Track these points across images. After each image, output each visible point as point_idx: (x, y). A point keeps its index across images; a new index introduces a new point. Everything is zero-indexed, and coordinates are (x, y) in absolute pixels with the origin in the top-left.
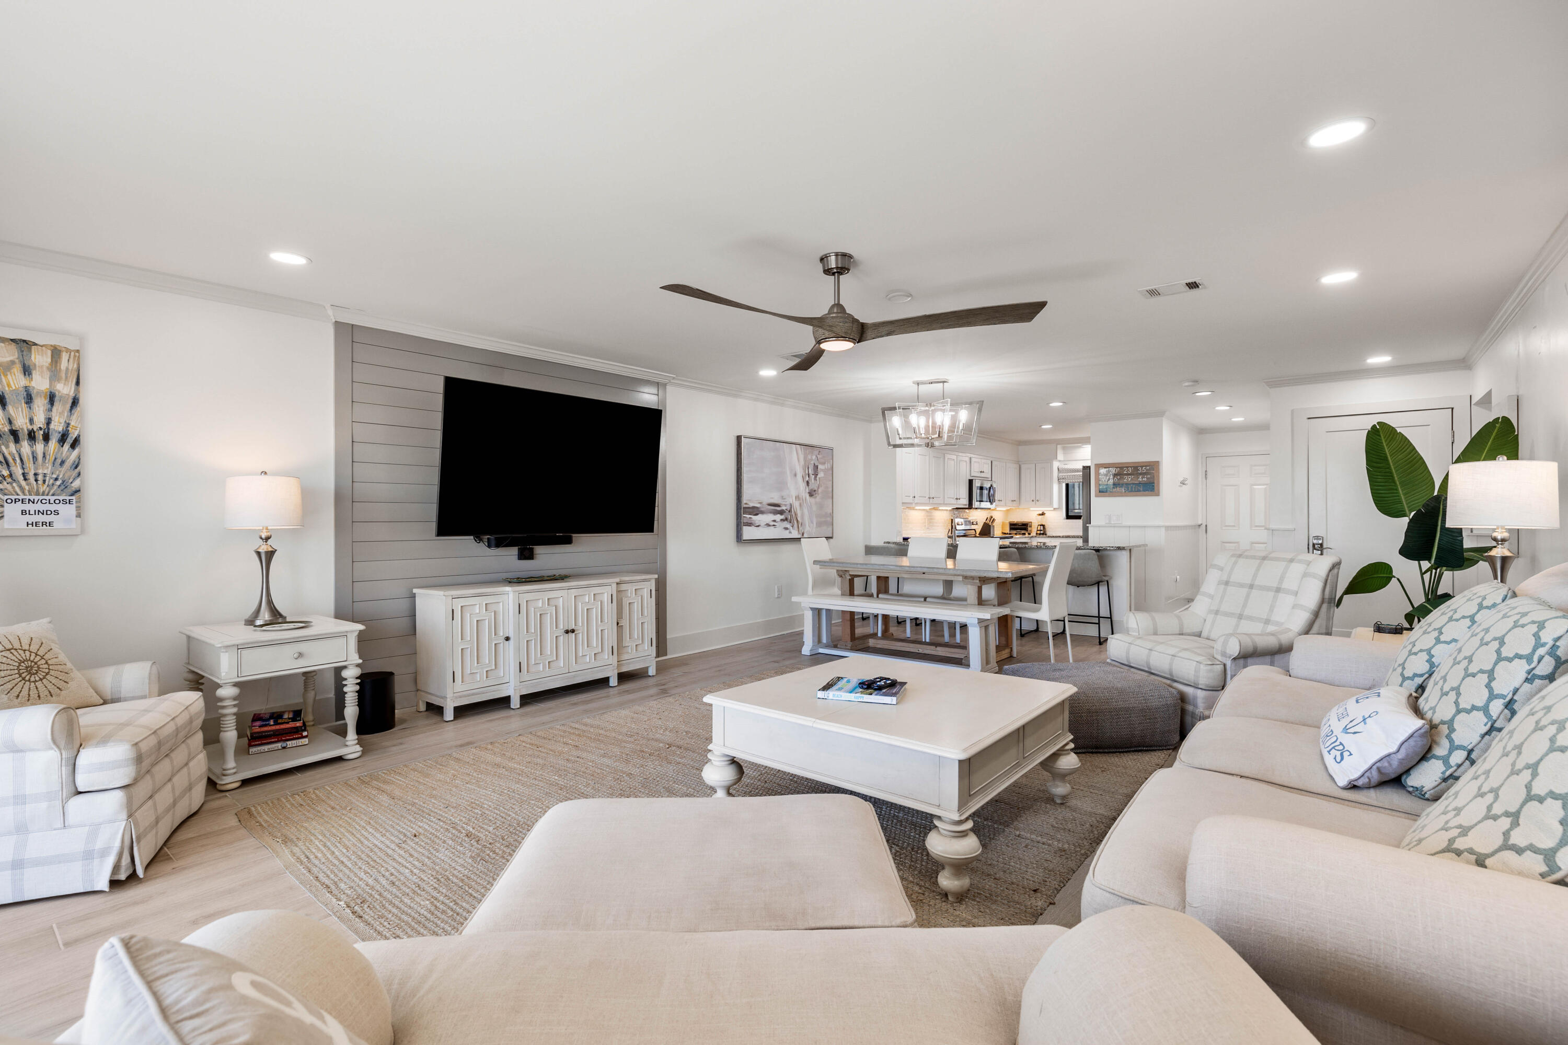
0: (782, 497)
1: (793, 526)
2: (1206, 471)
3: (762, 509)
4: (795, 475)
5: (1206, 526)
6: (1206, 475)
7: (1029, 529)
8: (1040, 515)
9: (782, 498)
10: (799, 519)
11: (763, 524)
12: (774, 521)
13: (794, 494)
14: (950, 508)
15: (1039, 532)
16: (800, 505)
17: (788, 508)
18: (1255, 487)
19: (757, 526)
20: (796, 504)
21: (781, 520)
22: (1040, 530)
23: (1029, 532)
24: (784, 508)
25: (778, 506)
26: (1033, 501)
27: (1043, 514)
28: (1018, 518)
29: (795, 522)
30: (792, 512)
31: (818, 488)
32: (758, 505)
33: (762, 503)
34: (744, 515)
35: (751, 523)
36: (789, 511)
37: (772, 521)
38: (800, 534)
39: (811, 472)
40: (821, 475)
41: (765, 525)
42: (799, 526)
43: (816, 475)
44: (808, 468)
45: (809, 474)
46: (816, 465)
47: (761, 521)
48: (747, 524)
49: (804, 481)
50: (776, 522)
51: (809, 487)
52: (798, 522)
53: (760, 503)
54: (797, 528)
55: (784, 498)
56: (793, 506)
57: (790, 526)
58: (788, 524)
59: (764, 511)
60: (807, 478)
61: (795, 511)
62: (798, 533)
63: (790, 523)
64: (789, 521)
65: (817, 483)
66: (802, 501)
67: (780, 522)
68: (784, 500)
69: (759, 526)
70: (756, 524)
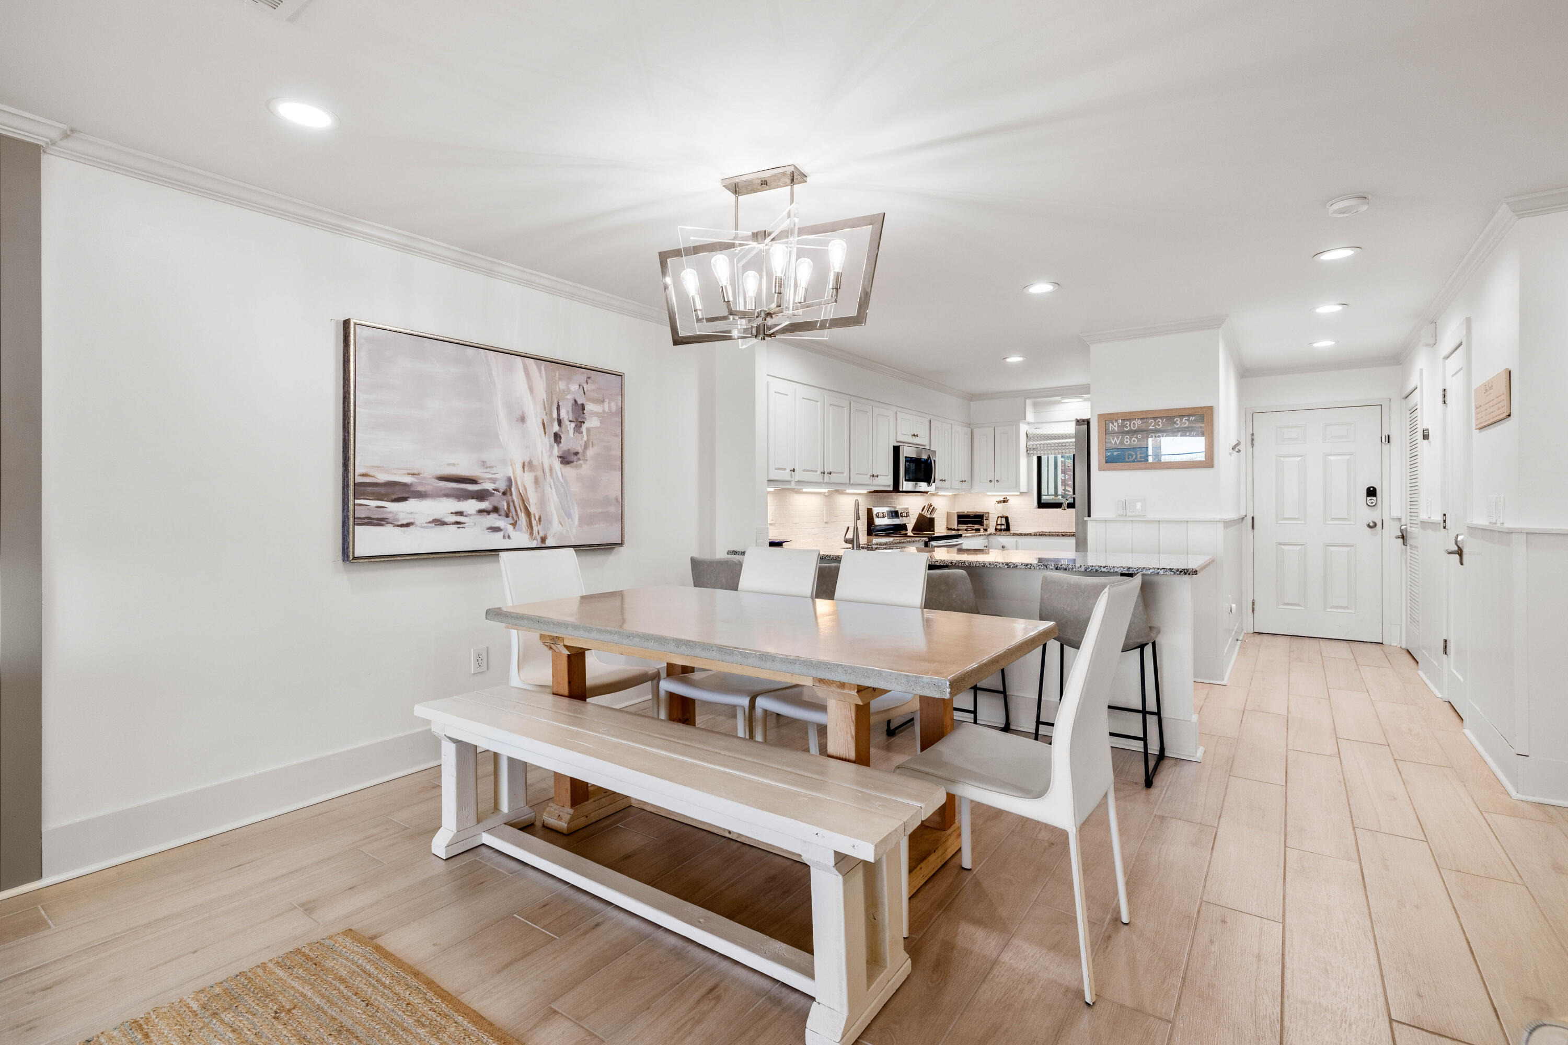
0: (484, 462)
1: (514, 524)
2: (1253, 434)
3: (420, 488)
4: (523, 419)
5: (1253, 518)
6: (1252, 440)
7: (985, 522)
8: (999, 502)
9: (484, 464)
10: (532, 509)
11: (420, 520)
12: (460, 513)
13: (517, 456)
14: (865, 492)
15: (999, 527)
16: (536, 481)
17: (502, 486)
18: (1332, 458)
19: (402, 526)
20: (525, 480)
21: (481, 511)
23: (985, 527)
24: (489, 486)
25: (473, 481)
26: (991, 481)
27: (1005, 501)
28: (969, 506)
29: (523, 516)
30: (511, 495)
31: (586, 447)
32: (407, 480)
33: (418, 474)
34: (357, 502)
35: (383, 519)
36: (504, 493)
37: (452, 513)
38: (537, 540)
39: (567, 417)
40: (592, 423)
41: (430, 522)
42: (534, 523)
43: (579, 423)
44: (557, 408)
45: (560, 420)
46: (580, 402)
47: (416, 513)
48: (366, 521)
49: (545, 433)
50: (466, 516)
51: (560, 445)
52: (528, 514)
53: (413, 474)
54: (527, 527)
55: (488, 464)
56: (513, 481)
57: (505, 524)
58: (499, 520)
59: (425, 492)
60: (556, 428)
61: (521, 492)
62: (529, 539)
63: (507, 516)
64: (503, 513)
65: (582, 439)
66: (540, 473)
67: (475, 515)
68: (487, 468)
69: (407, 525)
70: (398, 520)
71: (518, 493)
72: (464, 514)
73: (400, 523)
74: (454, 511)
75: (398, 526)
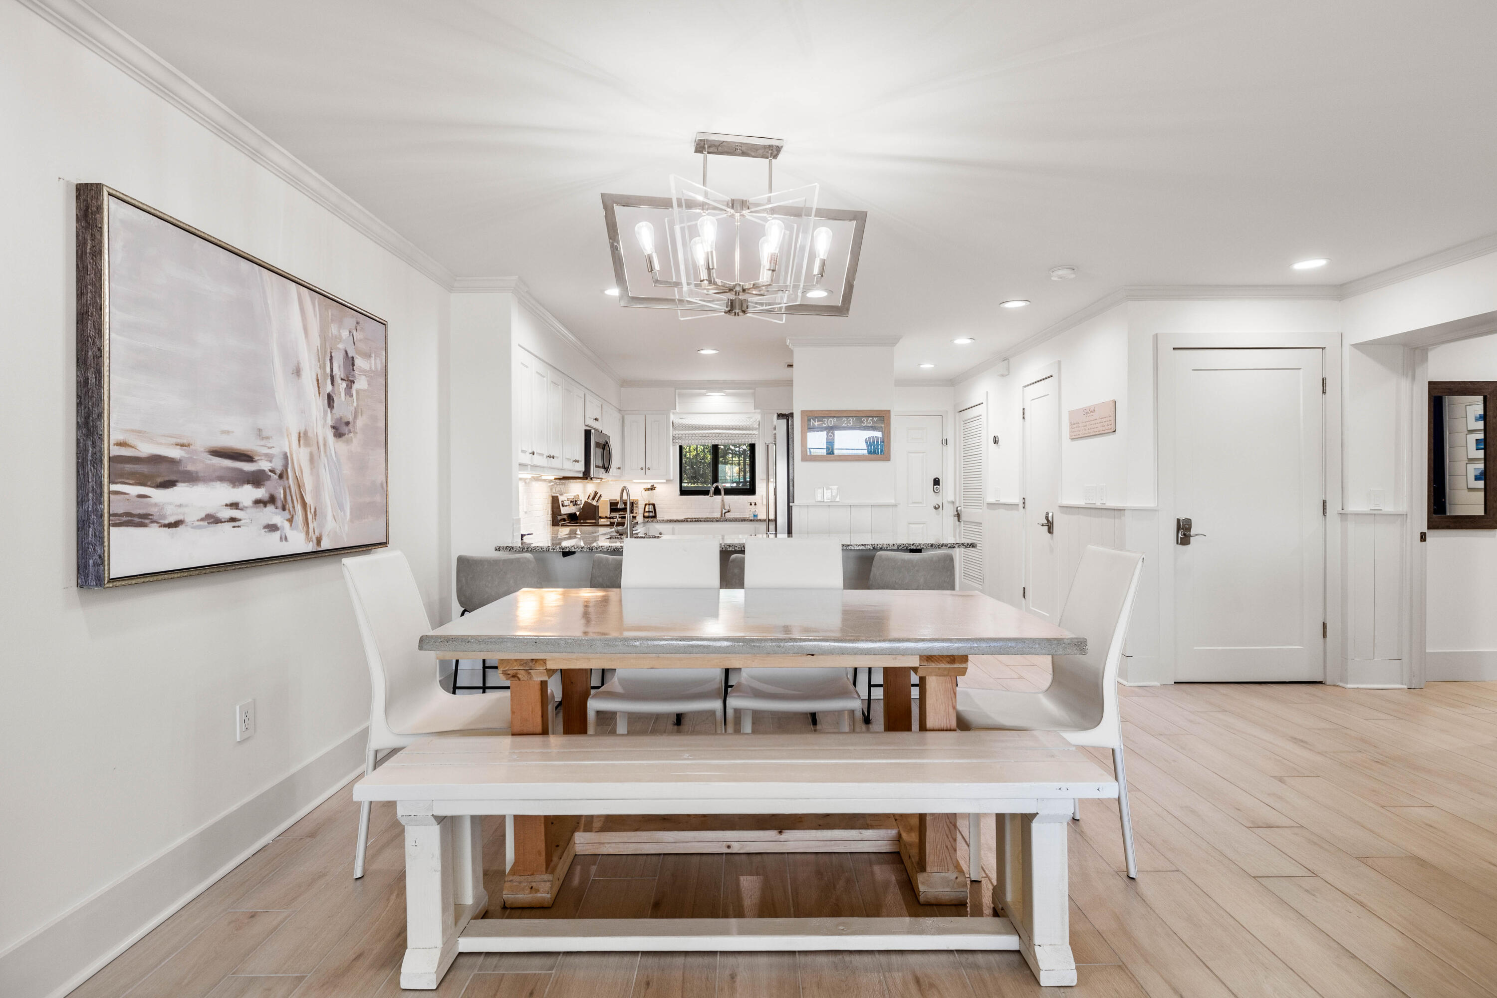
0: (260, 430)
1: (290, 520)
3: (190, 468)
4: (298, 372)
8: (648, 489)
9: (260, 433)
10: (308, 499)
11: (192, 516)
12: (235, 505)
13: (293, 425)
15: (647, 514)
16: (311, 459)
17: (279, 466)
18: (912, 455)
19: (170, 526)
20: (300, 456)
21: (257, 502)
22: (649, 512)
24: (264, 465)
25: (247, 457)
26: (642, 469)
27: (653, 488)
29: (299, 507)
30: (288, 478)
31: (355, 417)
32: (175, 453)
33: (188, 445)
34: (114, 487)
35: (146, 516)
36: (281, 476)
37: (227, 505)
38: (312, 541)
39: (339, 374)
40: (361, 384)
41: (202, 520)
42: (310, 517)
43: (350, 382)
44: (330, 360)
45: (333, 376)
46: (350, 355)
47: (186, 506)
48: (125, 519)
49: (319, 393)
50: (242, 509)
51: (334, 411)
52: (304, 505)
53: (183, 445)
54: (303, 524)
55: (265, 434)
56: (289, 459)
57: (282, 519)
58: (276, 514)
59: (197, 473)
60: (329, 388)
61: (297, 475)
62: (305, 540)
63: (284, 509)
64: (279, 504)
65: (352, 405)
66: (315, 448)
67: (251, 507)
68: (263, 439)
69: (176, 524)
70: (164, 517)
71: (295, 475)
72: (241, 506)
73: (167, 522)
74: (228, 503)
75: (165, 526)
